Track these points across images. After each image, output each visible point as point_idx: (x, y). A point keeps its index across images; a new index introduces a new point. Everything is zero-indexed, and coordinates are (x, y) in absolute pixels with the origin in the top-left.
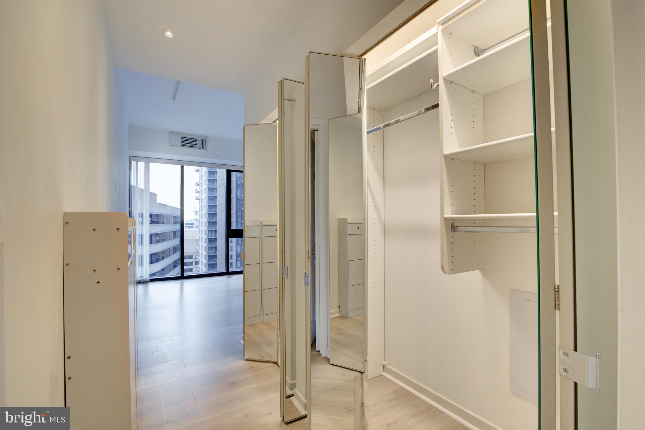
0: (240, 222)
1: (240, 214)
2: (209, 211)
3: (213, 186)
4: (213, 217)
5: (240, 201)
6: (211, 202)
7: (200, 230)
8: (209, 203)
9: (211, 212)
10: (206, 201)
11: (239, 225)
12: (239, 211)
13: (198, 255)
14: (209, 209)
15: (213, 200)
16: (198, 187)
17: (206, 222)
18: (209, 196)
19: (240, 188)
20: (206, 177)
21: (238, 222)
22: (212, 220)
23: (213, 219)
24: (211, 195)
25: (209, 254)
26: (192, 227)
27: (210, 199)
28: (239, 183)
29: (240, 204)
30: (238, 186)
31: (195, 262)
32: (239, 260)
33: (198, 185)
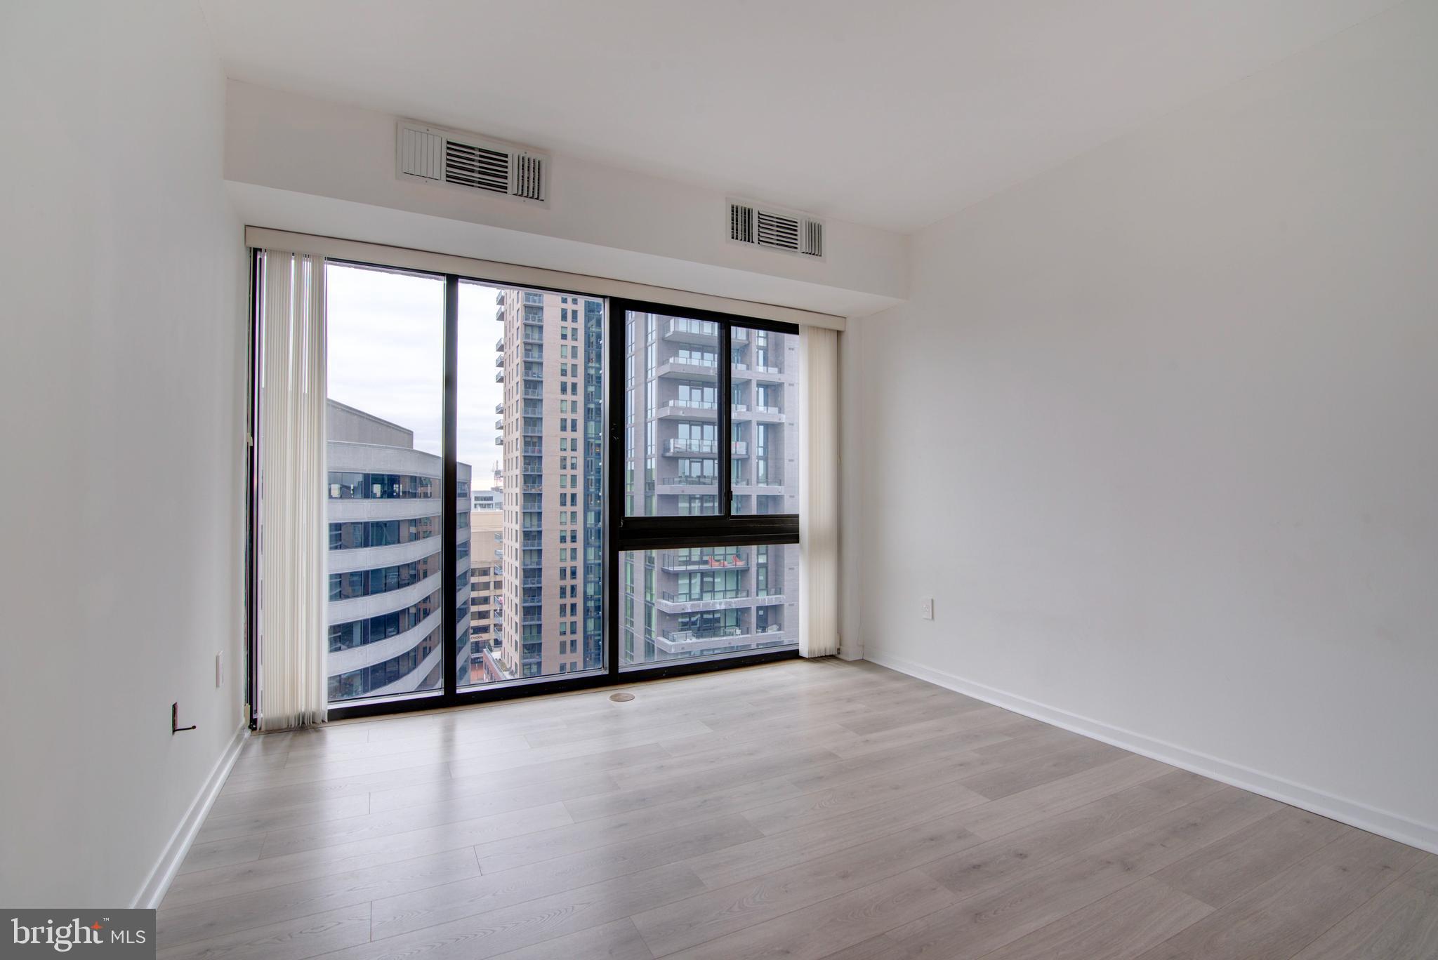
0: (593, 495)
1: (593, 477)
2: (526, 470)
3: (535, 414)
4: (534, 482)
5: (593, 447)
6: (530, 448)
7: (507, 513)
8: (525, 452)
9: (529, 473)
10: (519, 447)
11: (591, 501)
12: (592, 471)
13: (501, 567)
14: (525, 464)
15: (534, 444)
16: (501, 417)
17: (519, 495)
18: (525, 437)
19: (593, 418)
20: (519, 395)
21: (588, 495)
22: (531, 490)
23: (533, 487)
24: (530, 434)
25: (524, 565)
26: (489, 505)
27: (527, 444)
28: (592, 406)
29: (594, 454)
30: (589, 414)
31: (495, 582)
32: (590, 580)
33: (501, 412)
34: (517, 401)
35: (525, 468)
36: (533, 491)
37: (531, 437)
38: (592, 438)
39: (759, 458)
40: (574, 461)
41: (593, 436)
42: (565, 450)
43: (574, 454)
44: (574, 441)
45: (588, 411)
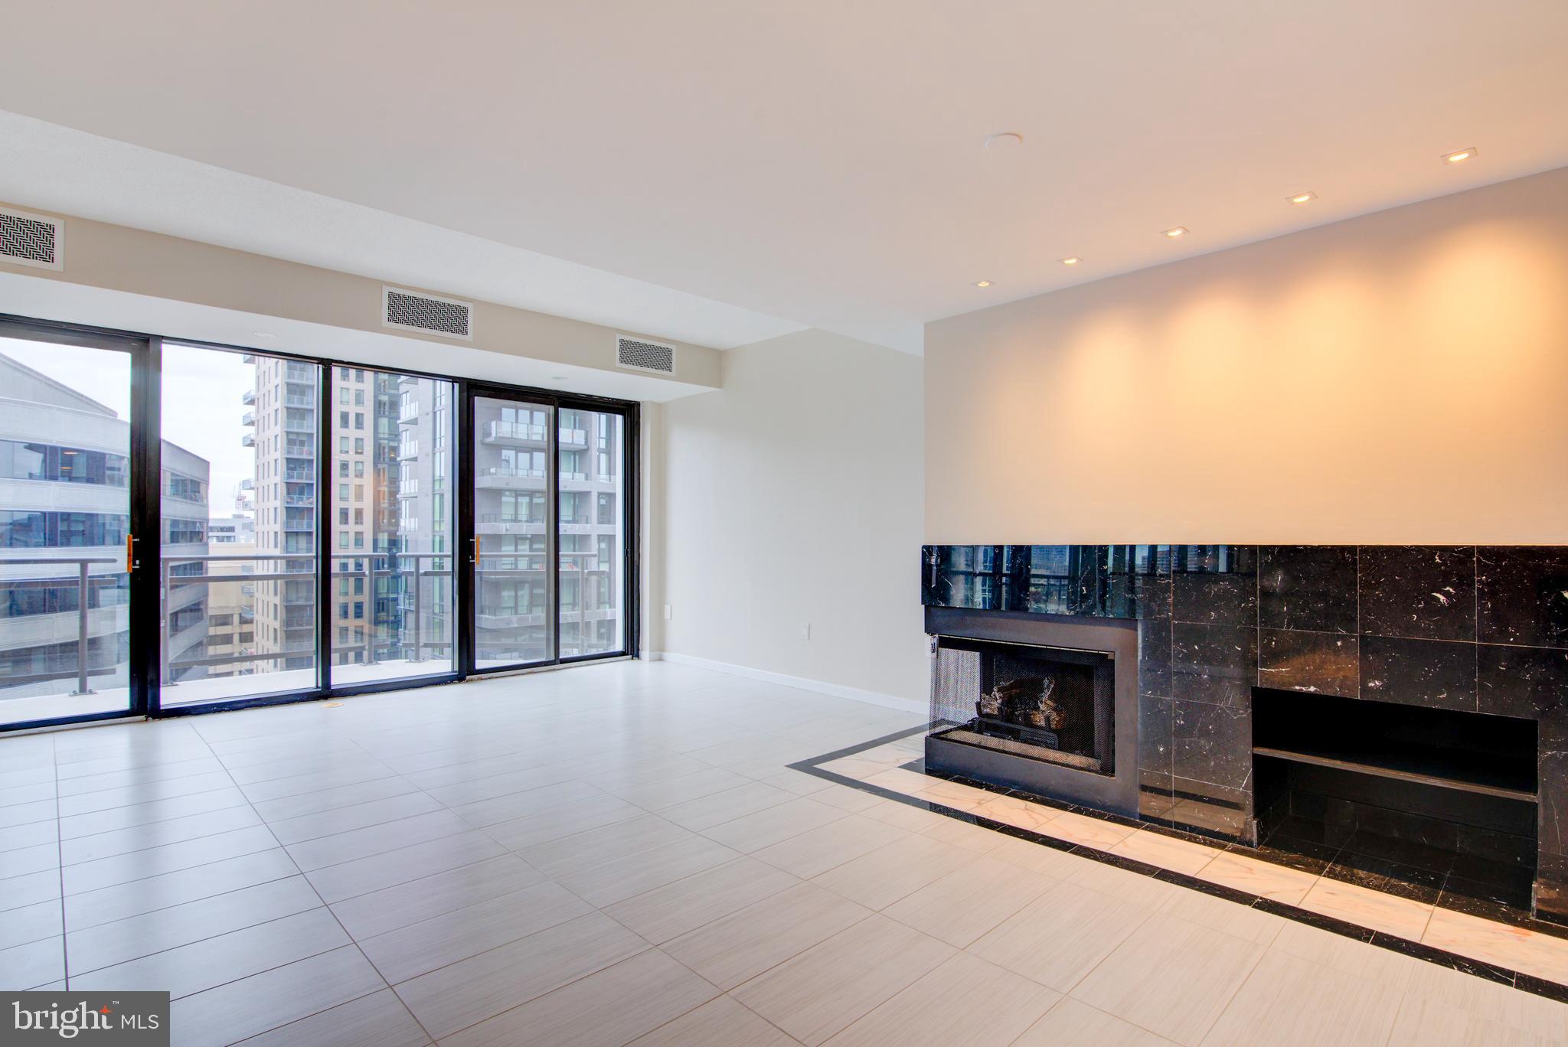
0: (386, 512)
1: (386, 489)
2: (290, 476)
3: (302, 403)
4: (301, 493)
5: (386, 450)
6: (296, 448)
7: (260, 535)
8: (288, 452)
9: (294, 481)
10: (279, 446)
11: (383, 519)
12: (384, 482)
13: (251, 607)
14: (288, 469)
15: (302, 443)
16: (252, 408)
17: (279, 510)
18: (288, 433)
19: (387, 413)
20: (279, 378)
21: (379, 512)
22: (297, 502)
23: (302, 500)
24: (296, 430)
25: (287, 601)
26: (229, 538)
27: (291, 442)
28: (385, 398)
29: (387, 460)
30: (380, 407)
31: (240, 634)
32: (381, 619)
33: (252, 402)
34: (276, 387)
35: (288, 474)
36: (301, 505)
37: (298, 434)
38: (385, 439)
39: (600, 451)
40: (360, 467)
41: (386, 436)
42: (347, 452)
43: (359, 458)
44: (359, 441)
45: (379, 406)
